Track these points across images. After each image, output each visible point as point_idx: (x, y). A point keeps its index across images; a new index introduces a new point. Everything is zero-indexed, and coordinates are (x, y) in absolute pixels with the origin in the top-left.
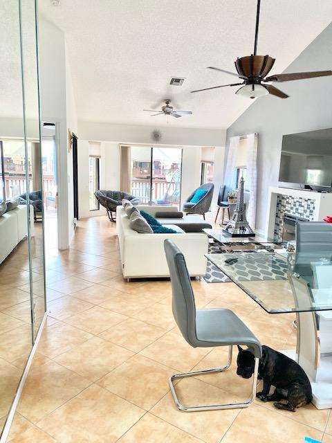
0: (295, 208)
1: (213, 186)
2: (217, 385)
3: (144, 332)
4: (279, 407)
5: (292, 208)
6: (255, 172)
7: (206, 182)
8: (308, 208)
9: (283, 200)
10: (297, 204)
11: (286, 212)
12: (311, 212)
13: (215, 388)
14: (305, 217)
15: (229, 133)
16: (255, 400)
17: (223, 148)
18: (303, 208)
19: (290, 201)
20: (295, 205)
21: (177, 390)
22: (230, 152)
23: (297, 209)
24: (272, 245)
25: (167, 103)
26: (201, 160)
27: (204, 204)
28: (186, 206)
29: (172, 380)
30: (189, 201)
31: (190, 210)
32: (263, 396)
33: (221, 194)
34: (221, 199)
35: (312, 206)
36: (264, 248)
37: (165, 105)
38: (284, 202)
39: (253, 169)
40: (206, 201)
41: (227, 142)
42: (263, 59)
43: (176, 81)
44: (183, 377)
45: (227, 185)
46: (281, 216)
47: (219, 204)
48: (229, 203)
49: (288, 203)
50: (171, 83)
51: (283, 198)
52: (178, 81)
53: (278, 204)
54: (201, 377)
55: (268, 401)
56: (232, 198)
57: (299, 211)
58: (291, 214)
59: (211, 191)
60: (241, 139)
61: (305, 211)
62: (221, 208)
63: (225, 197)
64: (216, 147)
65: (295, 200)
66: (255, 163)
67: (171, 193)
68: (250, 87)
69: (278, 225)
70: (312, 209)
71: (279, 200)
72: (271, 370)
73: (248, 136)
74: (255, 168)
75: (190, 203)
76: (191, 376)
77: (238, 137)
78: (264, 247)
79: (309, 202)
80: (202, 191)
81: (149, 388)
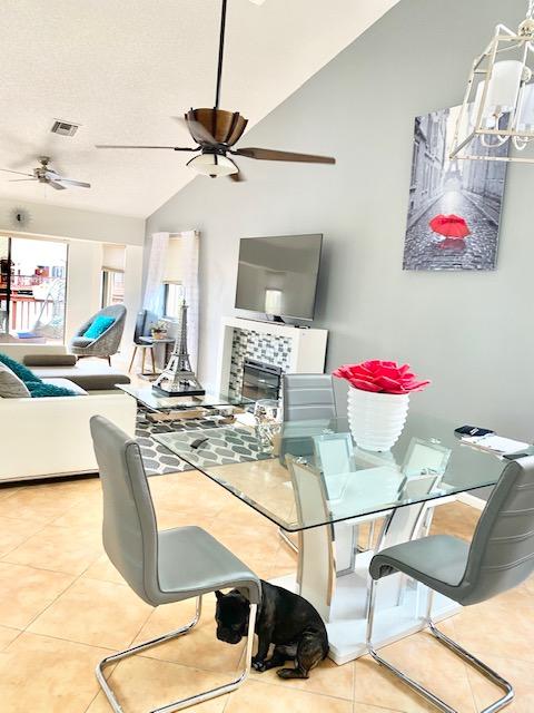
0: (260, 349)
1: (125, 311)
2: (182, 661)
3: (32, 587)
4: (284, 677)
5: (256, 350)
6: (196, 291)
7: (110, 303)
8: (281, 350)
9: (242, 338)
10: (264, 343)
11: (247, 355)
12: (285, 355)
13: (179, 667)
14: (276, 364)
15: (150, 225)
16: (249, 674)
17: (140, 249)
18: (272, 350)
19: (253, 340)
20: (260, 345)
21: (112, 686)
22: (153, 255)
23: (263, 351)
24: (230, 409)
25: (45, 163)
26: (101, 265)
27: (110, 341)
28: (76, 344)
29: (102, 668)
30: (81, 335)
31: (84, 349)
32: (260, 663)
33: (140, 324)
34: (140, 332)
35: (285, 347)
36: (218, 414)
37: (41, 166)
38: (244, 340)
39: (192, 287)
40: (113, 334)
41: (147, 241)
42: (230, 118)
43: (62, 127)
44: (120, 660)
45: (149, 309)
46: (240, 361)
47: (136, 340)
48: (154, 338)
49: (249, 341)
50: (54, 130)
51: (242, 334)
52: (66, 127)
53: (234, 343)
54: (151, 653)
55: (267, 669)
56: (158, 331)
57: (268, 354)
58: (254, 358)
59: (122, 320)
60: (171, 236)
61: (276, 355)
62: (140, 347)
63: (147, 328)
64: (128, 246)
65: (261, 337)
66: (196, 278)
67: (45, 320)
68: (210, 158)
69: (235, 375)
70: (285, 351)
71: (237, 337)
72: (270, 618)
73: (182, 234)
74: (196, 284)
75: (84, 339)
76: (134, 654)
77: (167, 234)
78: (218, 412)
79: (282, 341)
80: (107, 319)
81: (59, 696)
